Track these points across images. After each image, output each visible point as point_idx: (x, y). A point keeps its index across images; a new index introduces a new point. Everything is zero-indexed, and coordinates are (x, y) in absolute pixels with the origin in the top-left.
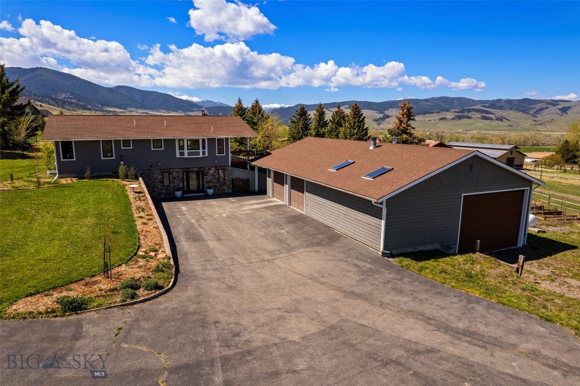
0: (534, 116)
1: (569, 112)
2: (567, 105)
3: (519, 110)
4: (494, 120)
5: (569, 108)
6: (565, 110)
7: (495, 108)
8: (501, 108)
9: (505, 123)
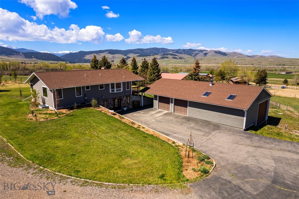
0: (194, 57)
1: (207, 55)
2: (206, 52)
3: (188, 54)
4: (178, 59)
5: (207, 53)
6: (206, 54)
7: (178, 53)
8: (181, 53)
9: (183, 60)
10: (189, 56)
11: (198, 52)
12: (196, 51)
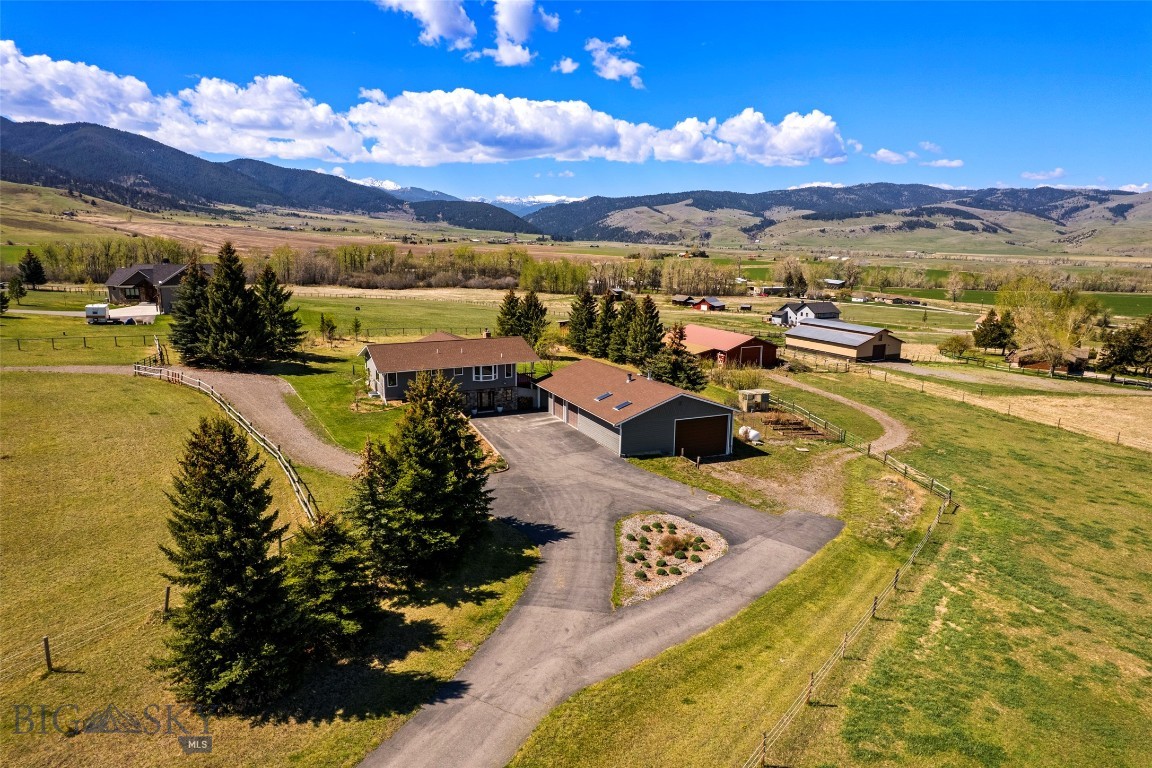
0: (1059, 223)
2: (1125, 200)
6: (1121, 211)
8: (995, 206)
9: (1001, 237)
10: (1032, 219)
11: (1082, 201)
12: (1075, 196)
